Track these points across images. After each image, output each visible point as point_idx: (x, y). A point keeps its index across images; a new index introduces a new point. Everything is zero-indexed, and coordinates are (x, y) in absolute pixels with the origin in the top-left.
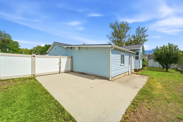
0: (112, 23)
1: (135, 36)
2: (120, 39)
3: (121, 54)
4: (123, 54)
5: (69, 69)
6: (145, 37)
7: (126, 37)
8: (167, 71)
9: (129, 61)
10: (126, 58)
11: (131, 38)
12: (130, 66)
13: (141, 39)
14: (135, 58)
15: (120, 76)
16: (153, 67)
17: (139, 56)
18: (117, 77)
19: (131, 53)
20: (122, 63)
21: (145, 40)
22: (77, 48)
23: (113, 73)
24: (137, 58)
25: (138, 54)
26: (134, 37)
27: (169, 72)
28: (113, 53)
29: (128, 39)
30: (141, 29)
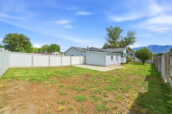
0: (108, 28)
1: (127, 38)
2: (115, 40)
3: (111, 55)
4: (112, 55)
5: (84, 63)
6: (134, 39)
7: (120, 37)
8: (143, 65)
9: (117, 58)
10: (115, 57)
11: (123, 39)
12: (117, 61)
13: (131, 41)
14: (121, 57)
15: (111, 66)
16: (138, 62)
17: (124, 55)
18: (109, 66)
19: (117, 54)
20: (112, 59)
21: (134, 42)
22: (89, 52)
23: (107, 64)
24: (122, 57)
25: (122, 54)
26: (125, 38)
27: (145, 65)
28: (107, 55)
29: (121, 40)
30: (131, 32)
